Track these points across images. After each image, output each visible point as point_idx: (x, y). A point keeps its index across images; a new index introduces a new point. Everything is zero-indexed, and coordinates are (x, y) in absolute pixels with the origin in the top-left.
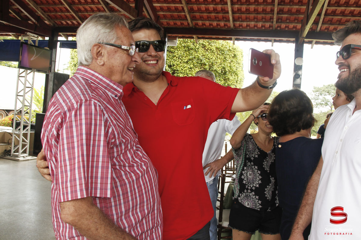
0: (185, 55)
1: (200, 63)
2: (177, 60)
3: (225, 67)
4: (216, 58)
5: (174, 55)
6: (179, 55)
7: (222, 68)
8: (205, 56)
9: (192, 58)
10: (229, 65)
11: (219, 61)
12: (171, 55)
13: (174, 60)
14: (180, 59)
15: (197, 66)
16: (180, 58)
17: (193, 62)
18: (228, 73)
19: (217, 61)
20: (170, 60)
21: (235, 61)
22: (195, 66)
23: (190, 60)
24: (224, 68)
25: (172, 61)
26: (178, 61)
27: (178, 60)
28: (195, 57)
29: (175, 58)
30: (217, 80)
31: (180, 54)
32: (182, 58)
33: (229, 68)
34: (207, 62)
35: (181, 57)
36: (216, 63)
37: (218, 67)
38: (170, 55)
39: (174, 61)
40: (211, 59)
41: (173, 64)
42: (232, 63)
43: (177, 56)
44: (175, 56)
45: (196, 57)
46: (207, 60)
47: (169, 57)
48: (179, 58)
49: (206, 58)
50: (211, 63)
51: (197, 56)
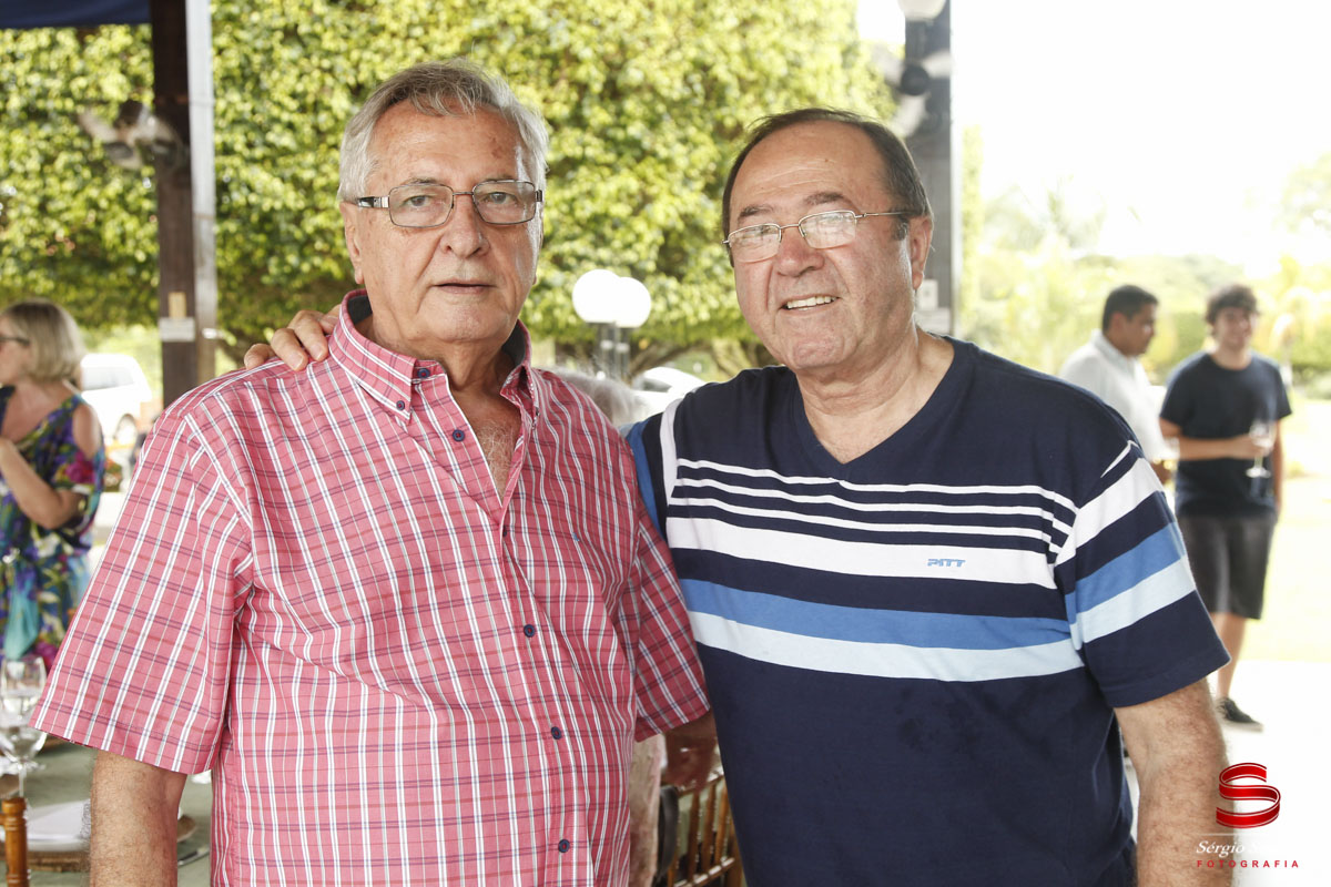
0: (443, 17)
1: (543, 57)
2: (393, 52)
3: (709, 60)
4: (646, 13)
5: (378, 21)
6: (405, 20)
7: (687, 66)
8: (571, 9)
9: (490, 28)
10: (735, 45)
11: (664, 27)
12: (353, 22)
13: (376, 52)
14: (411, 43)
15: (527, 72)
16: (417, 39)
17: (492, 50)
18: (733, 93)
19: (650, 32)
20: (355, 55)
21: (779, 18)
22: (516, 74)
23: (478, 40)
24: (703, 68)
25: (369, 61)
26: (405, 56)
27: (399, 53)
28: (504, 24)
29: (382, 41)
30: (666, 145)
31: (409, 11)
32: (426, 33)
33: (738, 63)
34: (587, 44)
35: (418, 32)
36: (647, 40)
37: (665, 62)
38: (349, 27)
39: (377, 58)
40: (613, 19)
41: (374, 75)
42: (755, 34)
43: (393, 26)
44: (383, 28)
45: (512, 19)
46: (585, 29)
47: (346, 38)
48: (408, 37)
49: (579, 21)
50: (611, 48)
51: (517, 12)
